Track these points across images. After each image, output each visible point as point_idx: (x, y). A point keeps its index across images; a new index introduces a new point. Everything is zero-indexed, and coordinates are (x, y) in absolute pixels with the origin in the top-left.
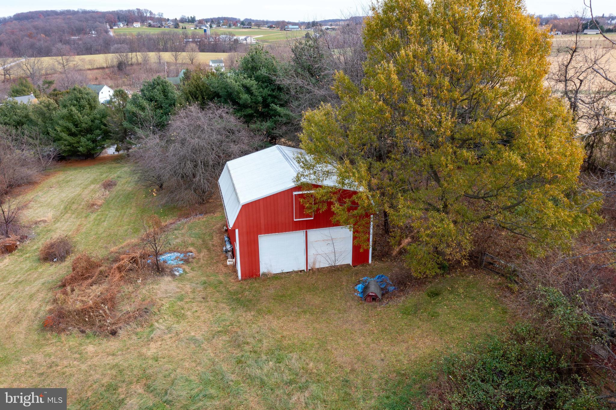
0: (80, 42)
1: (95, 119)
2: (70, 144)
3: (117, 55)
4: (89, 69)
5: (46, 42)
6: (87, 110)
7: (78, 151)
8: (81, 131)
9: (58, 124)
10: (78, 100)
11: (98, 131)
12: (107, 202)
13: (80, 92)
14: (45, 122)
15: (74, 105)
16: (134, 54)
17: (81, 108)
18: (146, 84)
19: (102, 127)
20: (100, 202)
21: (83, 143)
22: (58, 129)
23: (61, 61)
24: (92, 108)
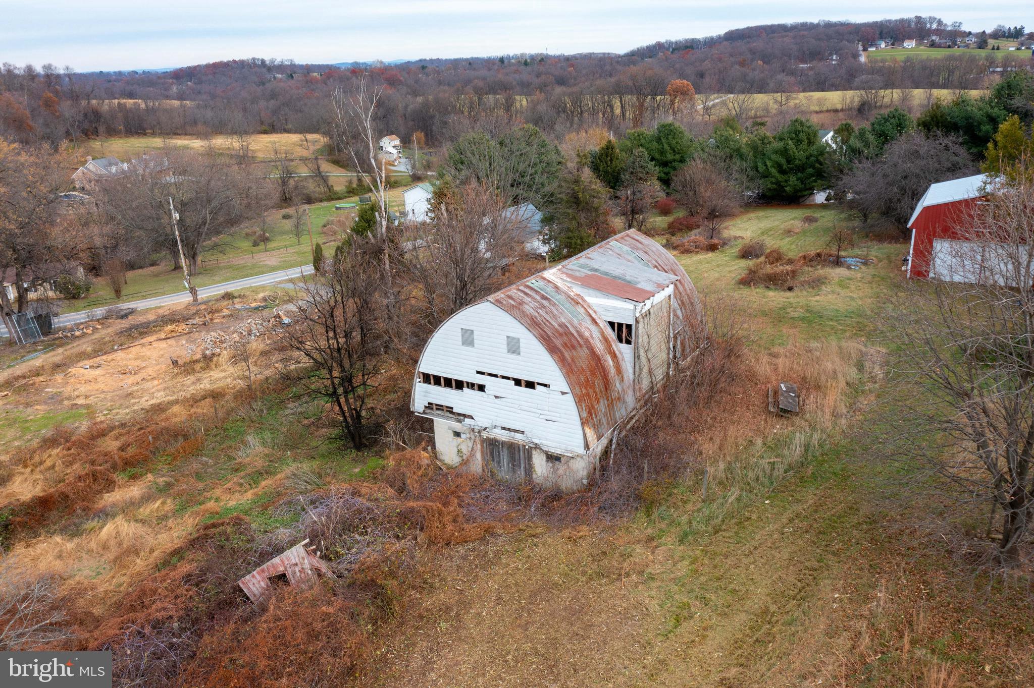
0: (811, 73)
1: (811, 155)
2: (778, 183)
3: (863, 92)
4: (817, 112)
5: (763, 72)
6: (804, 145)
7: (785, 191)
8: (792, 169)
9: (770, 159)
10: (797, 133)
11: (811, 170)
12: (804, 232)
13: (802, 124)
14: (756, 157)
15: (791, 139)
16: (888, 91)
17: (798, 142)
18: (879, 117)
19: (817, 165)
20: (797, 230)
21: (791, 183)
22: (769, 163)
23: (779, 99)
24: (810, 143)
